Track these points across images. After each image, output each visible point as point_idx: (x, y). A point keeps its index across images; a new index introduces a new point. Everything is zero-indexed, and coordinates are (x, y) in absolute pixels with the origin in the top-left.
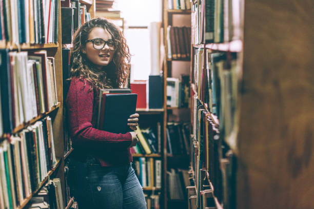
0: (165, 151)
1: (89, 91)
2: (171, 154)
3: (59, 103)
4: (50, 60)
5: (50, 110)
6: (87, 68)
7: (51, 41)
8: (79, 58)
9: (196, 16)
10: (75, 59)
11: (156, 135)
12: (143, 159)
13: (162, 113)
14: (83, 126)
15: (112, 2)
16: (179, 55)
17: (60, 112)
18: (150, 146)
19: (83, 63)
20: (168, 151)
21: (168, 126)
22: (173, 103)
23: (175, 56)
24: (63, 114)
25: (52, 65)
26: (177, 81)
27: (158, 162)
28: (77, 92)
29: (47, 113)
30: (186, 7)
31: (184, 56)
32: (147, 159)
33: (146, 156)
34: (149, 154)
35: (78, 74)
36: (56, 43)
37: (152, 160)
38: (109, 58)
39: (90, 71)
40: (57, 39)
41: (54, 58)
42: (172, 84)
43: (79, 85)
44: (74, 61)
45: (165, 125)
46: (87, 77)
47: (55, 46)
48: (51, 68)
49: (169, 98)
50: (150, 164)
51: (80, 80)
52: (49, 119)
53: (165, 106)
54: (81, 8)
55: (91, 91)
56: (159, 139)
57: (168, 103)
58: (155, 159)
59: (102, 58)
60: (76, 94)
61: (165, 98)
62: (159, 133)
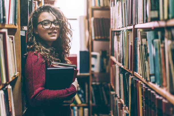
0: (91, 102)
1: (42, 63)
2: (94, 104)
3: (19, 72)
4: (11, 38)
5: (11, 80)
6: (40, 44)
7: (12, 23)
8: (33, 37)
9: (119, 7)
10: (30, 39)
11: (84, 91)
12: (76, 108)
13: (88, 76)
14: (37, 91)
15: (54, 1)
16: (100, 37)
17: (19, 80)
18: (80, 99)
19: (37, 41)
20: (93, 102)
21: (92, 85)
22: (96, 69)
23: (97, 38)
24: (22, 82)
25: (13, 42)
26: (98, 54)
27: (86, 110)
28: (32, 63)
29: (8, 83)
30: (104, 4)
31: (103, 38)
32: (79, 108)
33: (78, 105)
34: (80, 105)
35: (33, 49)
36: (15, 25)
37: (81, 108)
38: (56, 35)
39: (43, 47)
40: (17, 22)
41: (14, 37)
42: (95, 57)
43: (34, 58)
44: (29, 40)
45: (90, 84)
46: (40, 51)
47: (15, 27)
48: (11, 44)
49: (93, 66)
50: (81, 111)
51: (35, 54)
52: (9, 87)
53: (90, 72)
54: (34, 2)
55: (44, 63)
56: (87, 94)
57: (93, 69)
58: (84, 107)
59: (51, 35)
60: (32, 65)
61: (91, 66)
62: (87, 90)
